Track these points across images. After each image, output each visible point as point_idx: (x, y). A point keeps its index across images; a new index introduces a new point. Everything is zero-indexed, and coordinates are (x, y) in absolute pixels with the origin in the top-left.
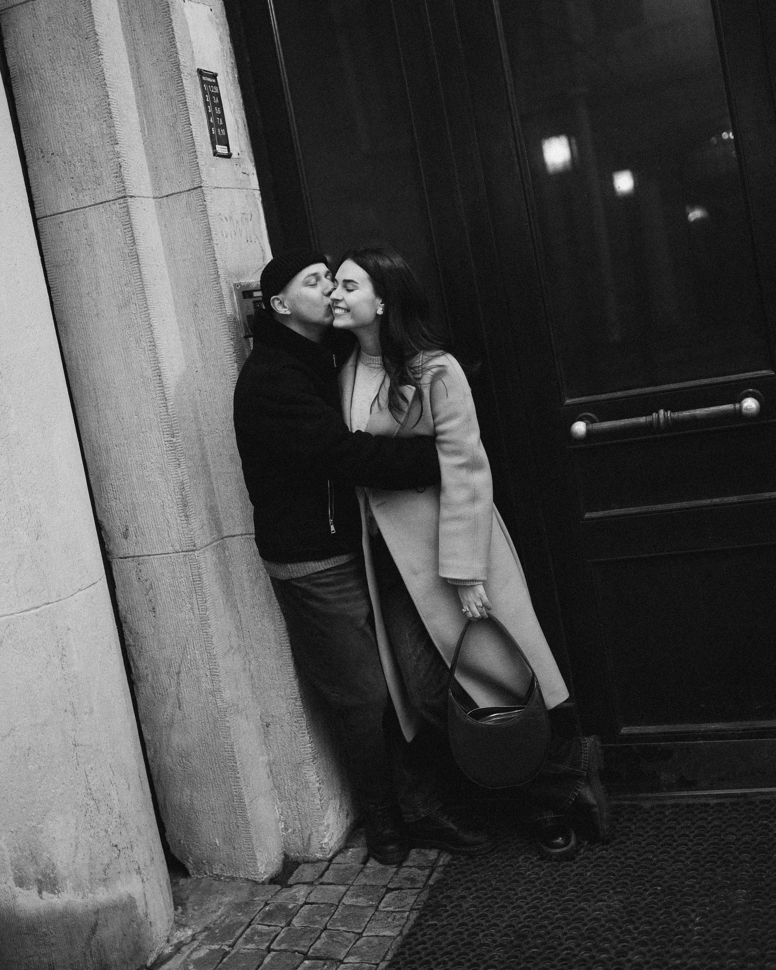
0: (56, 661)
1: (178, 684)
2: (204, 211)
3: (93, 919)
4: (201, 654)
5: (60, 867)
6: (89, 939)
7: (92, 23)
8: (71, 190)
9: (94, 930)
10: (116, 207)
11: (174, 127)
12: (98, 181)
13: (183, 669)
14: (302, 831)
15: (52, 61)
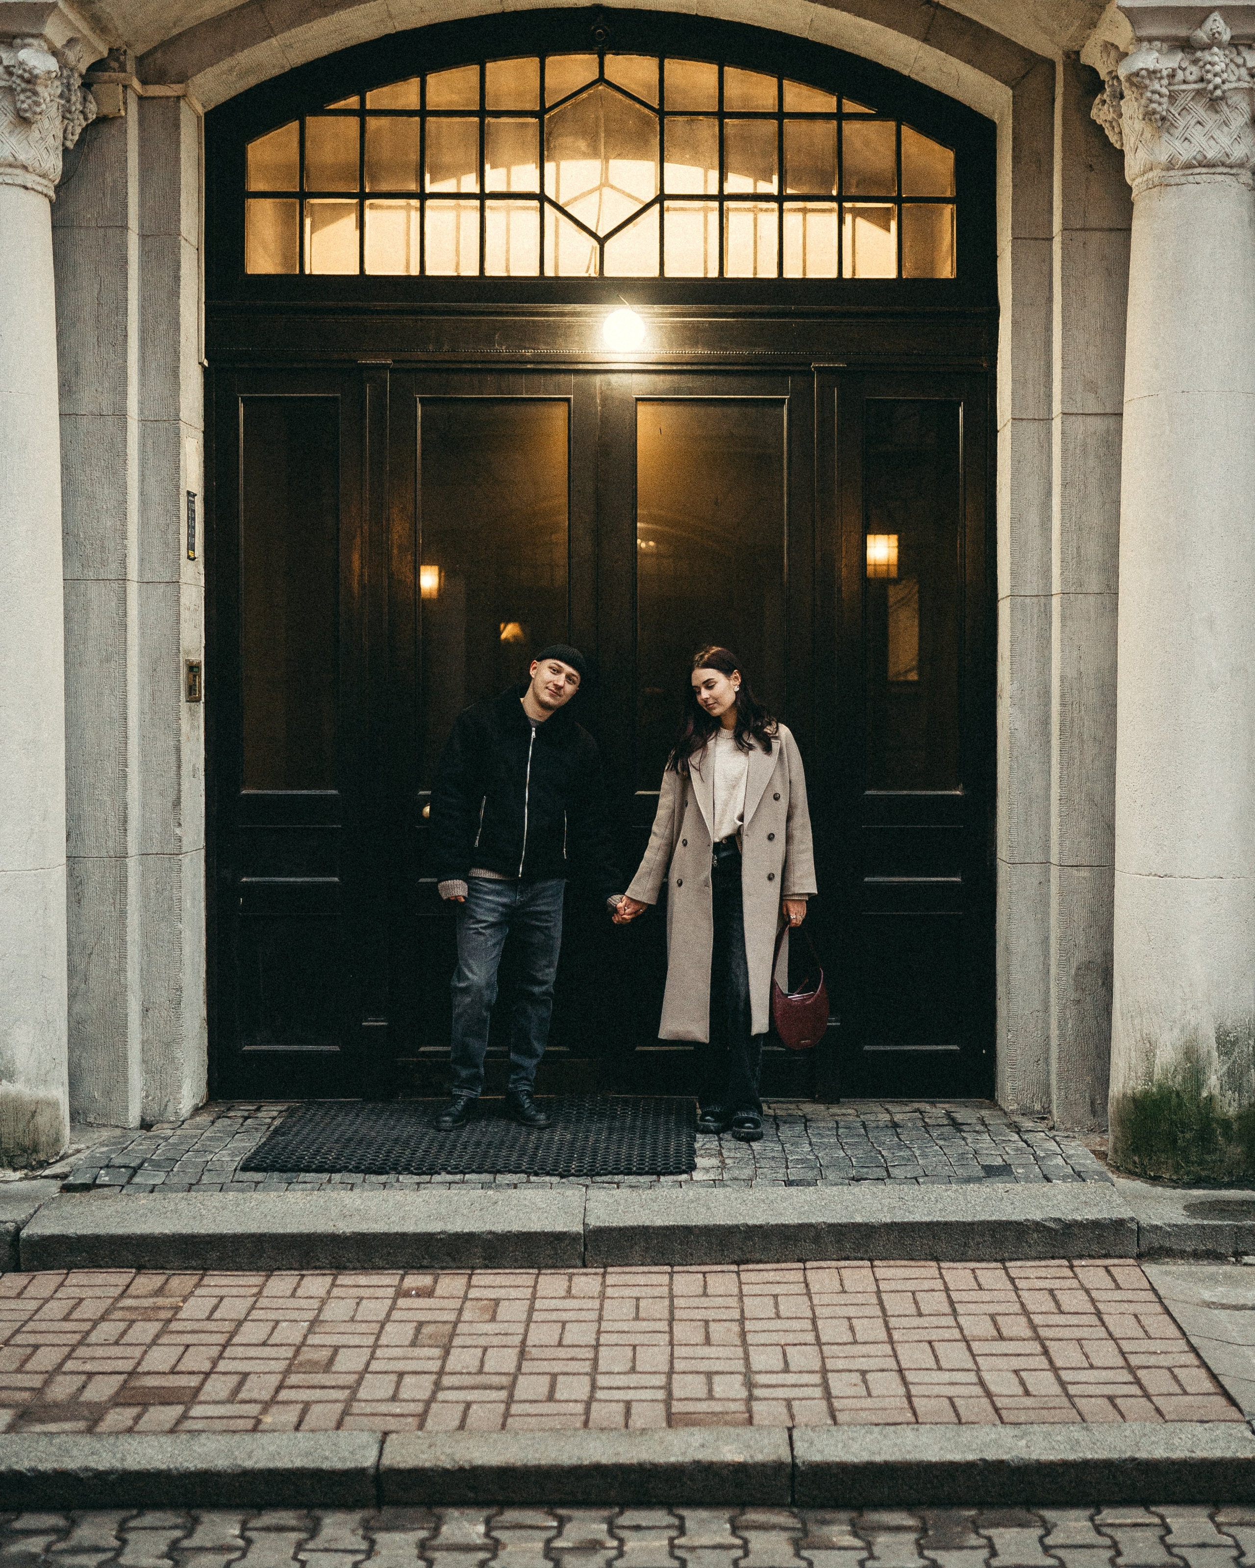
0: (40, 912)
1: (89, 963)
2: (178, 601)
3: (33, 1108)
4: (115, 939)
5: (18, 1064)
6: (29, 1122)
7: (125, 446)
8: (78, 564)
9: (34, 1114)
10: (115, 585)
11: (165, 532)
12: (104, 563)
13: (95, 952)
14: (161, 1099)
15: (83, 463)
